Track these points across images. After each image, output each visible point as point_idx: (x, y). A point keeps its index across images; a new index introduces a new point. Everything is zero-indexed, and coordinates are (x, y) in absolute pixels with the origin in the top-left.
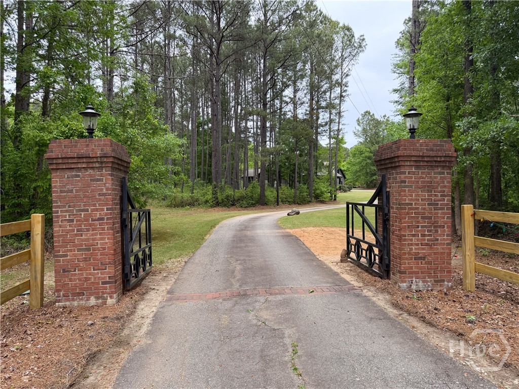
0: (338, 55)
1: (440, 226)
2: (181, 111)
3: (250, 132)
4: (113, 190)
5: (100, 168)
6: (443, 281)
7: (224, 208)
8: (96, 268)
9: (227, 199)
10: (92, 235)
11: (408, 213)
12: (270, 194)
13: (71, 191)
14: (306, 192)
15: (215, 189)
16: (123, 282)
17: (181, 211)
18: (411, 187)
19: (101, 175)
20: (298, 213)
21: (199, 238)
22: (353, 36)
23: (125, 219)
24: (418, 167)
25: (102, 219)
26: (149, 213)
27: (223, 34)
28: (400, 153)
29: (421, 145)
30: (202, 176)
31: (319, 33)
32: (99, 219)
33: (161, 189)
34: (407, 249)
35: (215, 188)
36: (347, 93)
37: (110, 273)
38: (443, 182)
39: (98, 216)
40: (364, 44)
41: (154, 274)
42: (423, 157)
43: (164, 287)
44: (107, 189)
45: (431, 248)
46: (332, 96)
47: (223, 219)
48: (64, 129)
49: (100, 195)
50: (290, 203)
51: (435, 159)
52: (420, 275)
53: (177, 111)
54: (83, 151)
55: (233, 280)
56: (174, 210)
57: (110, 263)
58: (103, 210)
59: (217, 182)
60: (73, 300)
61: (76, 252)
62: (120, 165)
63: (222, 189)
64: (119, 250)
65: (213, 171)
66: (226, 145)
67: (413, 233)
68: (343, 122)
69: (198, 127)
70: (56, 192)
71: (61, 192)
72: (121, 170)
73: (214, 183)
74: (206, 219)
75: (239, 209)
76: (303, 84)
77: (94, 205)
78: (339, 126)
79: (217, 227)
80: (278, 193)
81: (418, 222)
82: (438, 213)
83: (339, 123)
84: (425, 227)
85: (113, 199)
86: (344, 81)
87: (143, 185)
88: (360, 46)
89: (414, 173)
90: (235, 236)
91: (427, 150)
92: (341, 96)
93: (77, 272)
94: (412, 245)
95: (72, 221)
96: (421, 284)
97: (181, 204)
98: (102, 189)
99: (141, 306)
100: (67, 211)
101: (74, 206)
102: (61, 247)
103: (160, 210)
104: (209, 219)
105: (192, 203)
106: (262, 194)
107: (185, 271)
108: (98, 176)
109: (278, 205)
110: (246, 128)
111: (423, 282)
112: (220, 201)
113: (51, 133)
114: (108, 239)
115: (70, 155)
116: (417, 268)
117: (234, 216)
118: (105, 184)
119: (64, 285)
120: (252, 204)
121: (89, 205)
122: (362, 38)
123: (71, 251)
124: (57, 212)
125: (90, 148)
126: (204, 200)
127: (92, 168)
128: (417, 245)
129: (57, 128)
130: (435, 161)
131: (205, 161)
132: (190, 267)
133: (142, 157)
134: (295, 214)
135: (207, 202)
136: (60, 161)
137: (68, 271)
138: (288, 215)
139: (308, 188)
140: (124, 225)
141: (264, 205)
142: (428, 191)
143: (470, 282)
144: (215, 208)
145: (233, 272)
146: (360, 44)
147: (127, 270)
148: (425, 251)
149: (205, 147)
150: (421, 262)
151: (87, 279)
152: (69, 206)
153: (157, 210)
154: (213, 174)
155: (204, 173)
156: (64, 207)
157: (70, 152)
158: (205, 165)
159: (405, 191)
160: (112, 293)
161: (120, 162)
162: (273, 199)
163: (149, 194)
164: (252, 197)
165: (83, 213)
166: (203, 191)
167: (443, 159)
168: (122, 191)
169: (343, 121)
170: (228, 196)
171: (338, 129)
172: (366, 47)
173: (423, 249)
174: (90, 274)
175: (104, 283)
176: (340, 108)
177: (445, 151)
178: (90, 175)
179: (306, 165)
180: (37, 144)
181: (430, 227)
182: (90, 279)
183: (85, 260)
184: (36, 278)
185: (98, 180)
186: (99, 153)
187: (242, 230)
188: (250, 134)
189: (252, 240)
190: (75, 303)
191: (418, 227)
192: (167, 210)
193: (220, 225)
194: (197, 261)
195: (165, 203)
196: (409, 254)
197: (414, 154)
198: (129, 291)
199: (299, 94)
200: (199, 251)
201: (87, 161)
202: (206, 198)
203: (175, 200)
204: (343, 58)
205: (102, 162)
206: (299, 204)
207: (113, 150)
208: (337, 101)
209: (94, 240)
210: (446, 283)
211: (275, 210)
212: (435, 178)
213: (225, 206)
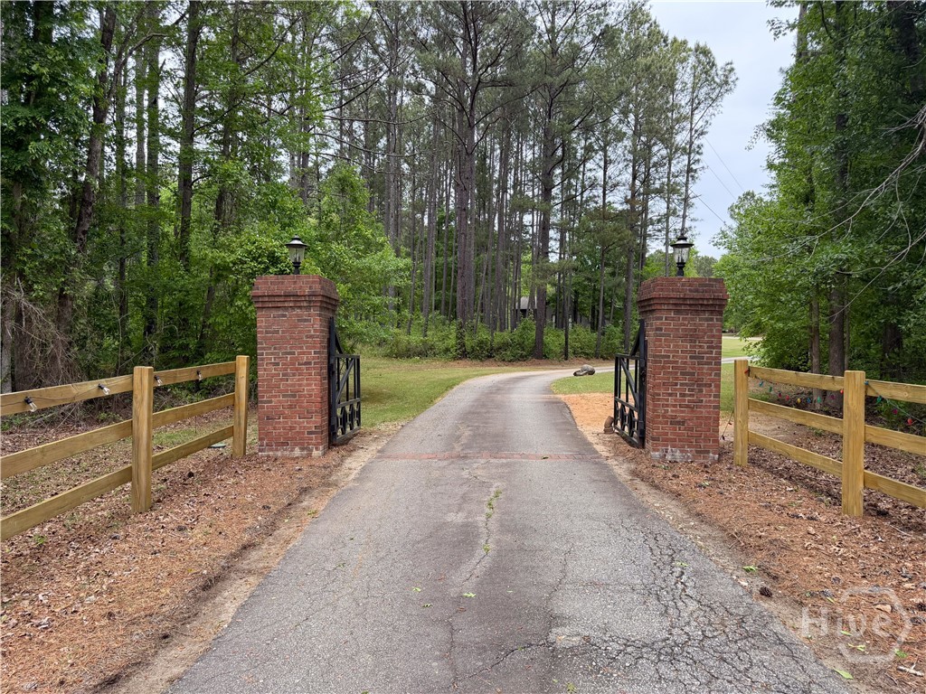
0: (683, 99)
1: (705, 385)
2: (413, 197)
3: (527, 233)
4: (322, 331)
5: (308, 308)
6: (708, 452)
7: (475, 362)
8: (302, 416)
9: (481, 348)
10: (299, 380)
11: (663, 368)
12: (553, 339)
13: (277, 332)
14: (620, 338)
15: (461, 331)
16: (329, 434)
17: (405, 364)
18: (669, 335)
19: (309, 315)
20: (592, 373)
21: (426, 402)
22: (713, 65)
23: (332, 365)
24: (677, 312)
25: (310, 363)
26: (358, 360)
27: (479, 78)
28: (654, 294)
29: (683, 285)
30: (442, 307)
31: (648, 64)
32: (306, 363)
33: (374, 330)
34: (661, 411)
35: (461, 328)
36: (701, 165)
37: (316, 422)
38: (712, 331)
39: (305, 360)
40: (734, 78)
41: (363, 435)
42: (685, 299)
43: (374, 447)
44: (315, 331)
45: (693, 411)
46: (673, 170)
47: (468, 377)
48: (250, 247)
49: (307, 337)
50: (588, 356)
51: (701, 302)
52: (677, 443)
53: (406, 196)
54: (291, 289)
55: (455, 445)
56: (395, 361)
57: (316, 412)
58: (310, 353)
59: (465, 320)
60: (277, 450)
61: (281, 398)
62: (329, 304)
63: (473, 330)
64: (326, 399)
65: (458, 300)
66: (484, 256)
67: (670, 391)
68: (692, 216)
69: (440, 224)
70: (262, 332)
71: (267, 332)
72: (328, 309)
73: (460, 320)
74: (442, 377)
75: (499, 363)
76: (620, 151)
77: (301, 348)
78: (684, 222)
79: (455, 388)
80: (567, 338)
81: (677, 378)
82: (703, 369)
83: (684, 217)
84: (686, 384)
85: (321, 342)
86: (697, 142)
87: (351, 324)
88: (726, 83)
89: (673, 319)
90: (477, 400)
91: (690, 290)
92: (689, 170)
93: (281, 420)
94: (667, 406)
95: (278, 364)
96: (678, 454)
97: (405, 353)
98: (310, 331)
99: (349, 460)
100: (272, 354)
101: (280, 349)
102: (266, 392)
103: (375, 361)
104: (446, 377)
105: (425, 352)
106: (539, 341)
107: (401, 434)
108: (306, 315)
109: (566, 359)
110: (522, 226)
111: (681, 452)
112: (469, 349)
113: (232, 252)
114: (315, 385)
115: (277, 292)
116: (674, 434)
117: (486, 374)
118: (313, 325)
119: (268, 434)
120: (522, 356)
121: (296, 348)
122: (729, 68)
123: (275, 396)
124: (262, 354)
125: (297, 286)
126: (442, 346)
127: (300, 307)
128: (675, 406)
129: (241, 246)
130: (701, 305)
131: (448, 282)
132: (408, 430)
133: (350, 285)
134: (585, 374)
135: (447, 350)
136: (266, 299)
137: (272, 419)
138: (575, 374)
139: (623, 332)
140: (332, 372)
141: (541, 359)
142: (691, 341)
143: (741, 455)
144: (460, 361)
145: (459, 437)
146: (727, 78)
147: (334, 422)
148: (686, 414)
149: (450, 259)
150: (680, 428)
151: (292, 428)
152: (275, 349)
153: (369, 361)
154: (458, 306)
155: (447, 304)
156: (270, 349)
157: (276, 290)
158: (447, 289)
159: (660, 340)
160: (318, 444)
161: (328, 301)
162: (558, 350)
163: (358, 336)
164: (522, 346)
165: (289, 356)
166: (443, 334)
167: (711, 302)
168: (330, 333)
169: (691, 213)
170: (481, 343)
171: (683, 229)
172: (737, 82)
173: (682, 412)
174: (295, 423)
175: (309, 433)
176: (687, 191)
177: (714, 292)
178: (297, 315)
179: (621, 291)
180: (217, 267)
181: (693, 385)
182: (295, 428)
183: (290, 407)
184: (239, 424)
185: (306, 320)
186: (307, 291)
187: (491, 393)
188: (528, 236)
189: (499, 406)
190: (279, 454)
191: (676, 384)
192: (384, 361)
193: (461, 385)
194: (417, 425)
195: (382, 350)
196: (664, 416)
197: (672, 296)
198: (335, 445)
199: (611, 170)
200: (422, 415)
201: (295, 299)
202: (445, 345)
203: (397, 346)
204: (695, 104)
205: (310, 301)
206: (604, 359)
207: (322, 288)
208: (682, 179)
209: (300, 385)
210: (711, 455)
211: (560, 367)
212: (701, 325)
213: (476, 357)
